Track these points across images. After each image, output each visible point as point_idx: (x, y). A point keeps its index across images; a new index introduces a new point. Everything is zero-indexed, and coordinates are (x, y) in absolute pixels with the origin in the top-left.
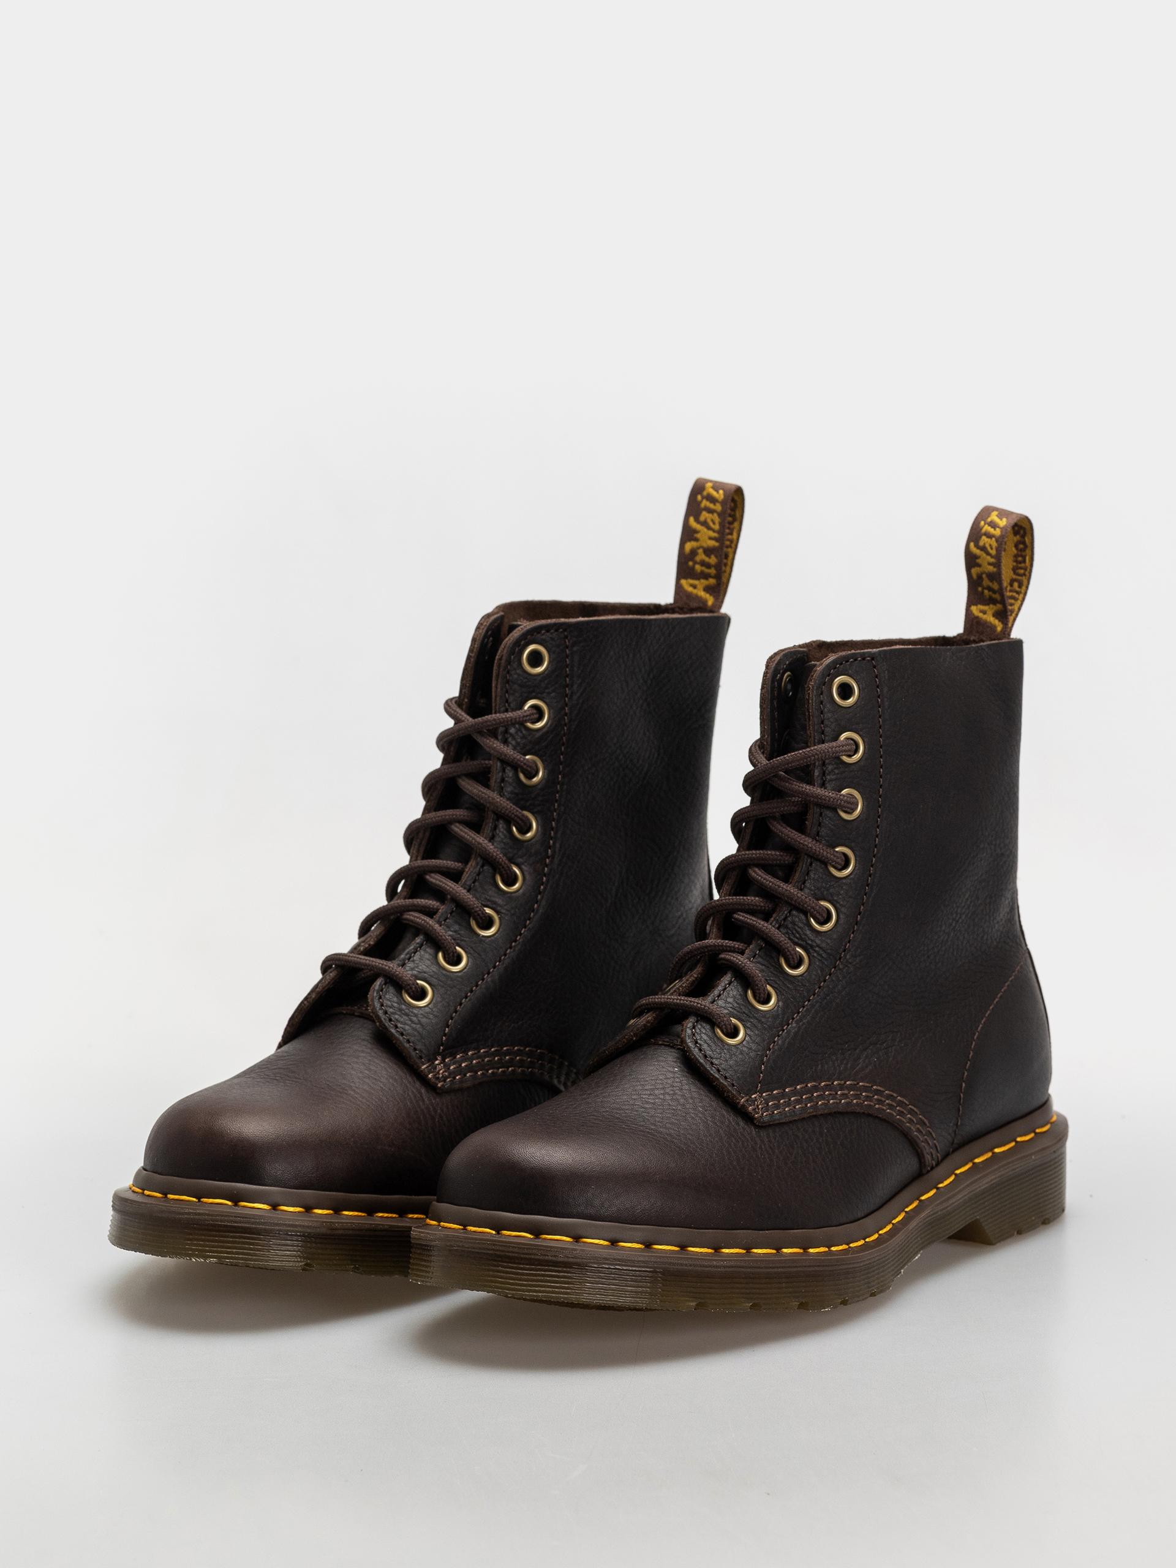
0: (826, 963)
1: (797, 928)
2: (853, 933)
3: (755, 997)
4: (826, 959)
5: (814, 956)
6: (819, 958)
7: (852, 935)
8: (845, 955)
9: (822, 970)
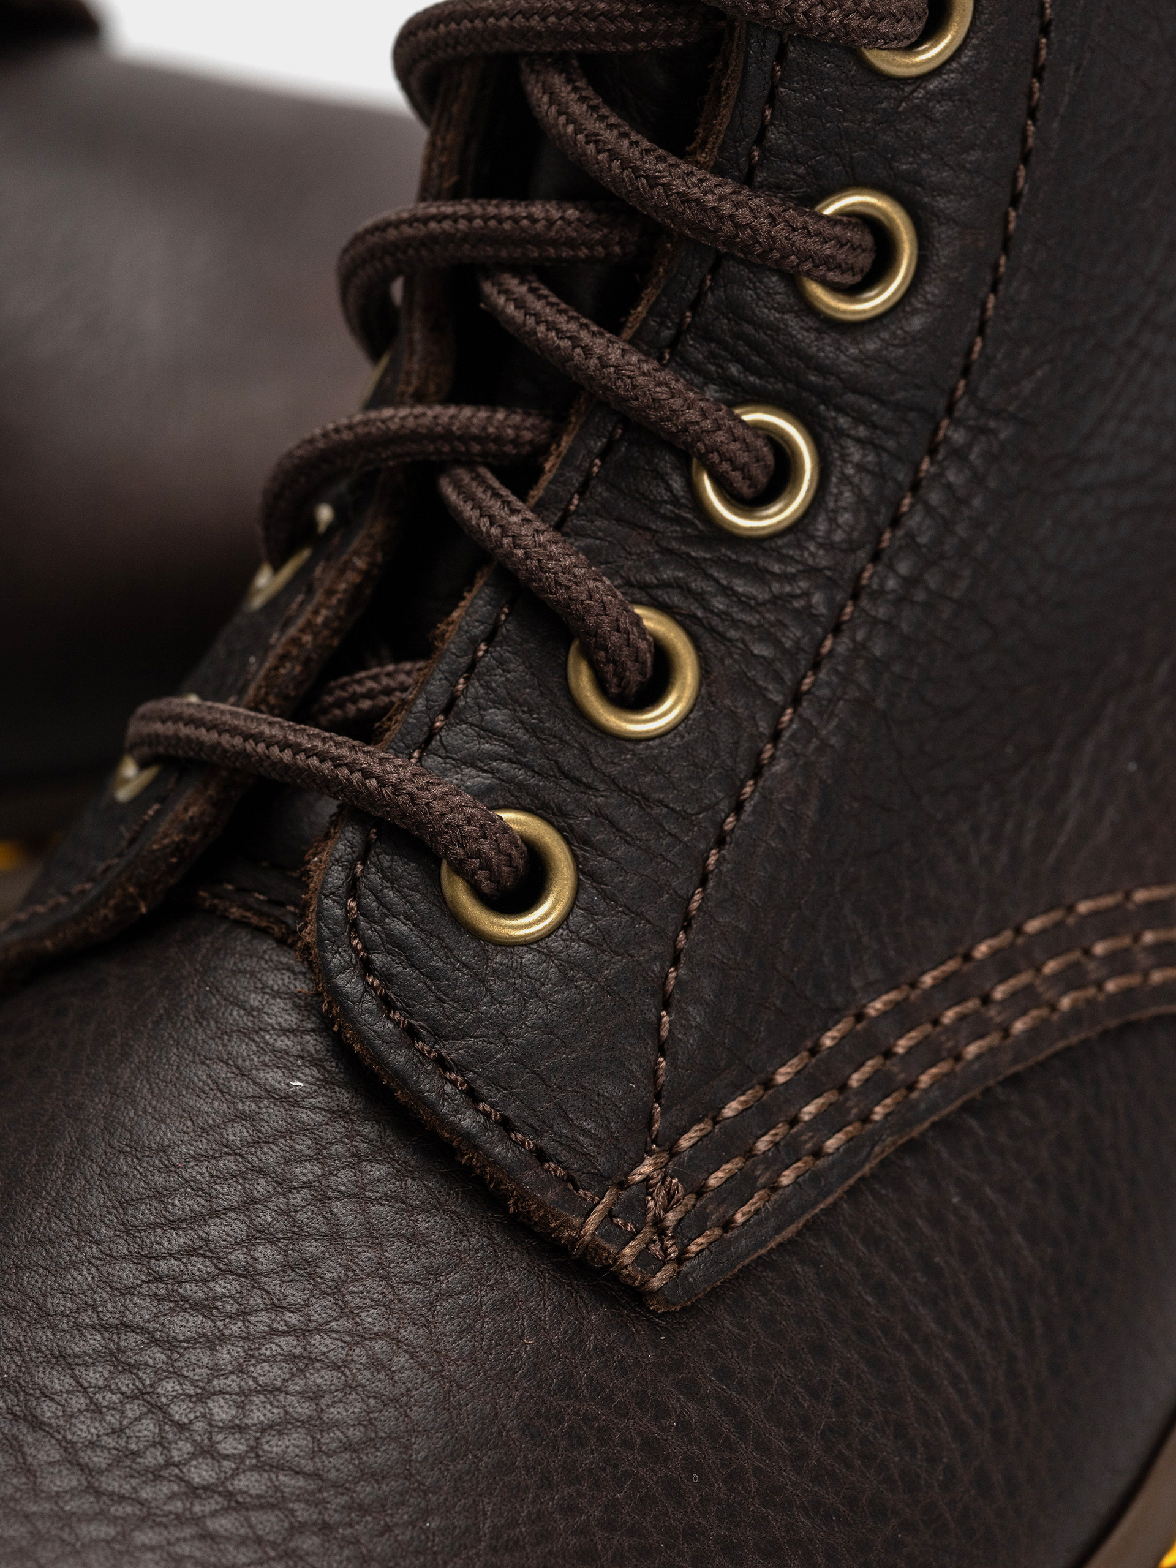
0: (891, 444)
1: (749, 329)
2: (994, 289)
3: (601, 686)
4: (888, 431)
5: (840, 433)
6: (862, 432)
7: (991, 301)
8: (970, 391)
9: (880, 475)
